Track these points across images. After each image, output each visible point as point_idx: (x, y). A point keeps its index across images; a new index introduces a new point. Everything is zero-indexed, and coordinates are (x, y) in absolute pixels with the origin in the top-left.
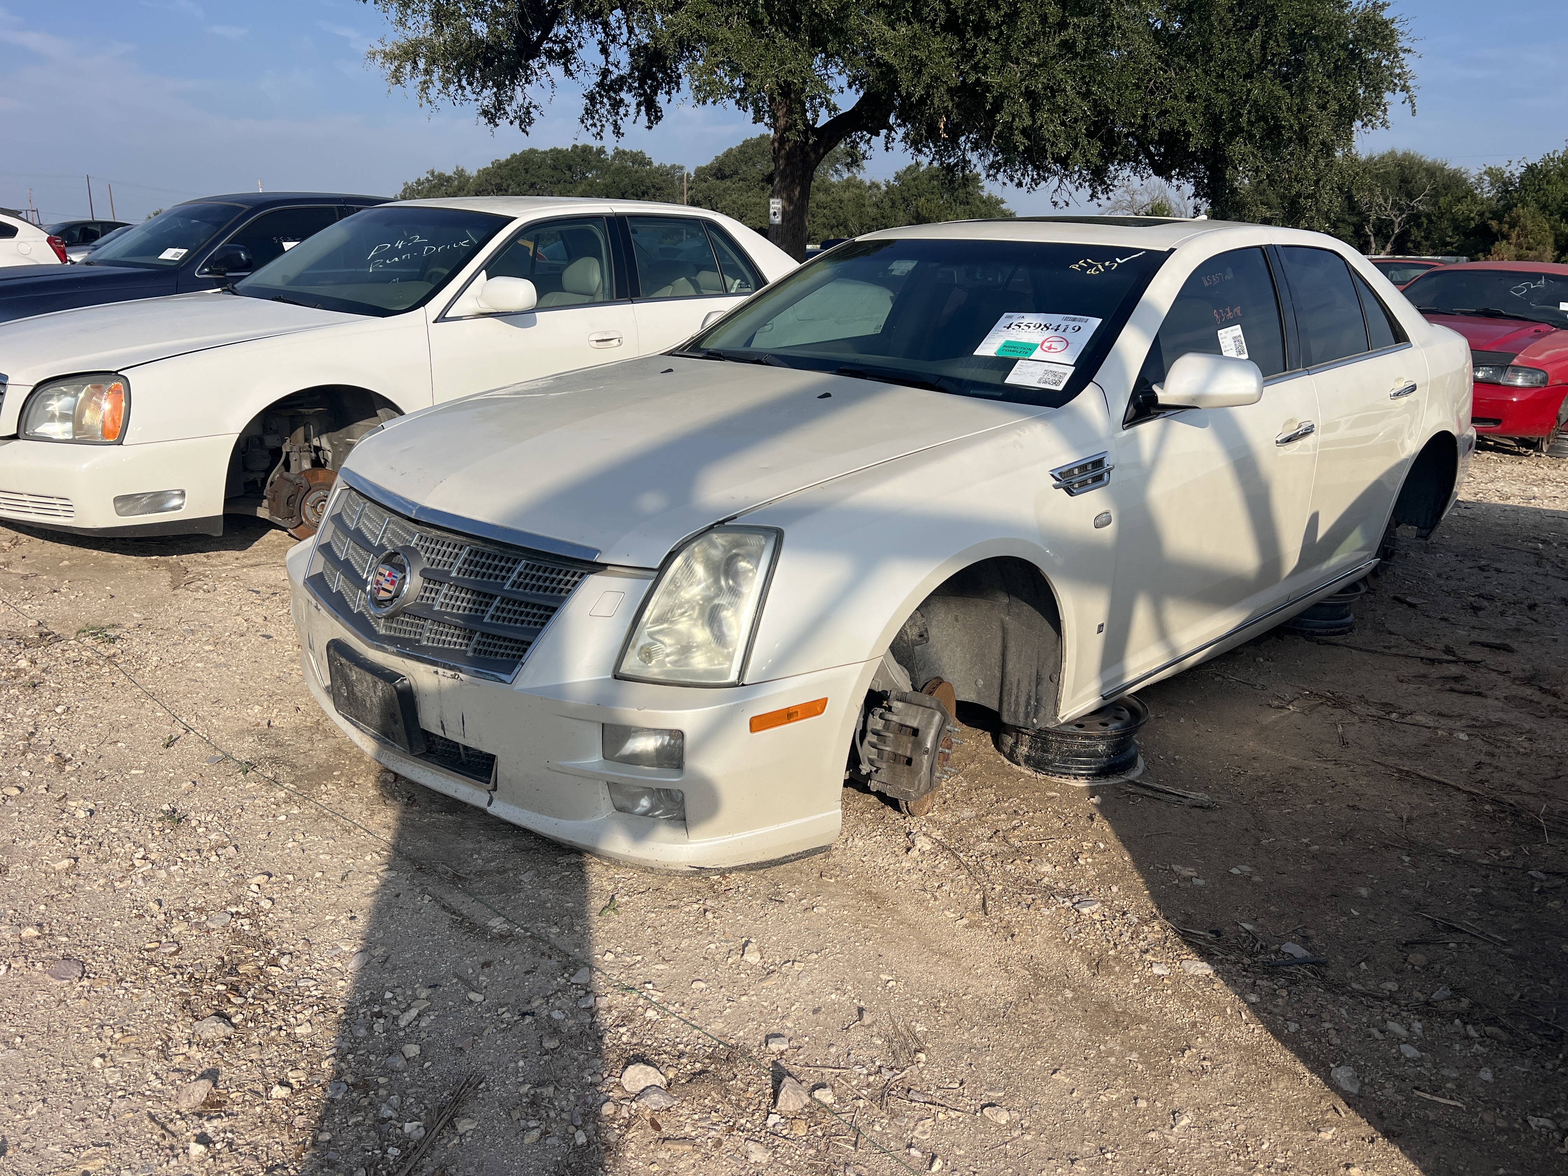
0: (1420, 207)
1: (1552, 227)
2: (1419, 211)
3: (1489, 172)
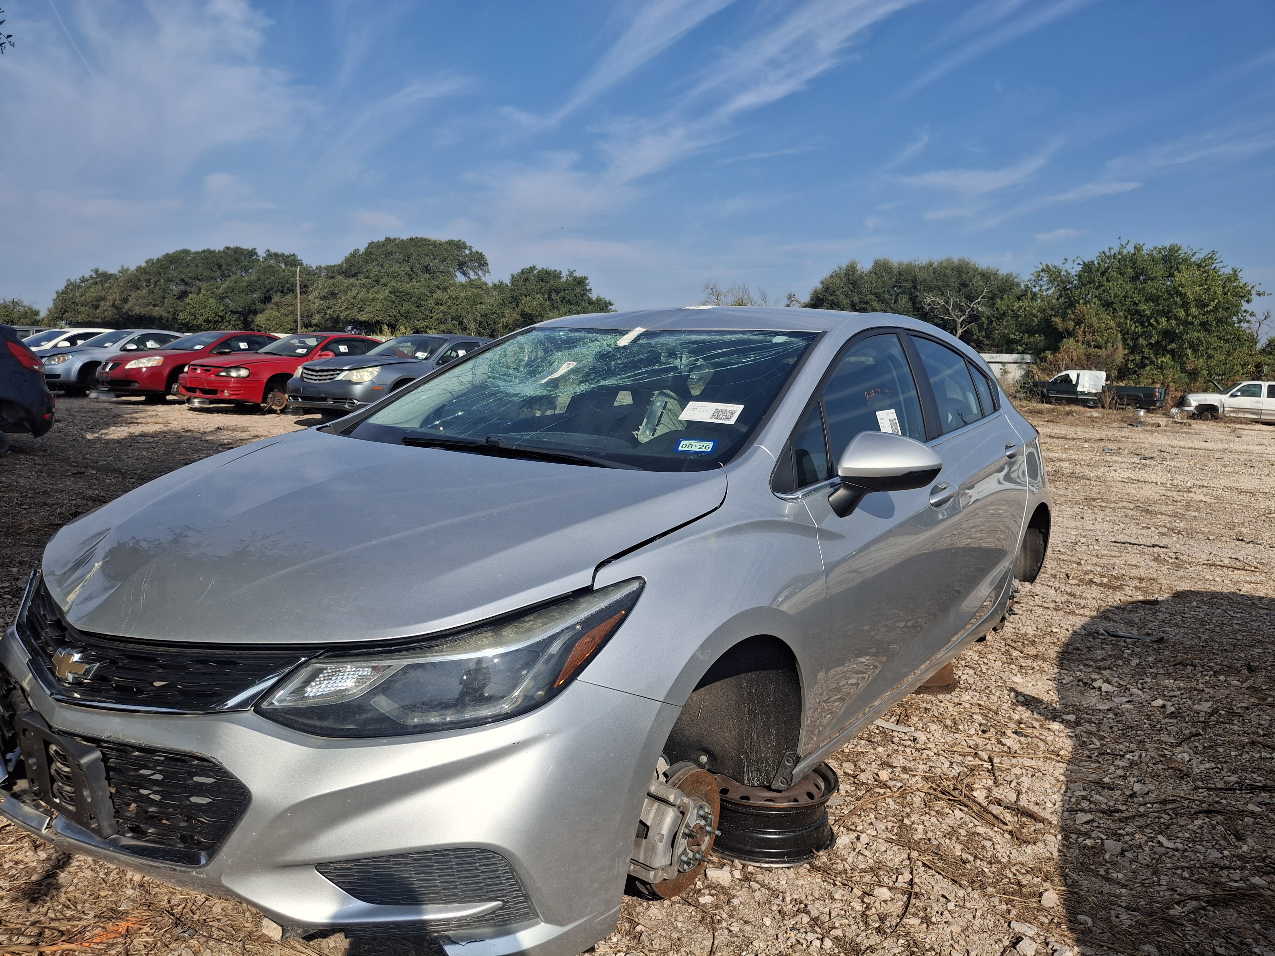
0: (980, 309)
1: (1119, 324)
2: (978, 312)
3: (1046, 270)
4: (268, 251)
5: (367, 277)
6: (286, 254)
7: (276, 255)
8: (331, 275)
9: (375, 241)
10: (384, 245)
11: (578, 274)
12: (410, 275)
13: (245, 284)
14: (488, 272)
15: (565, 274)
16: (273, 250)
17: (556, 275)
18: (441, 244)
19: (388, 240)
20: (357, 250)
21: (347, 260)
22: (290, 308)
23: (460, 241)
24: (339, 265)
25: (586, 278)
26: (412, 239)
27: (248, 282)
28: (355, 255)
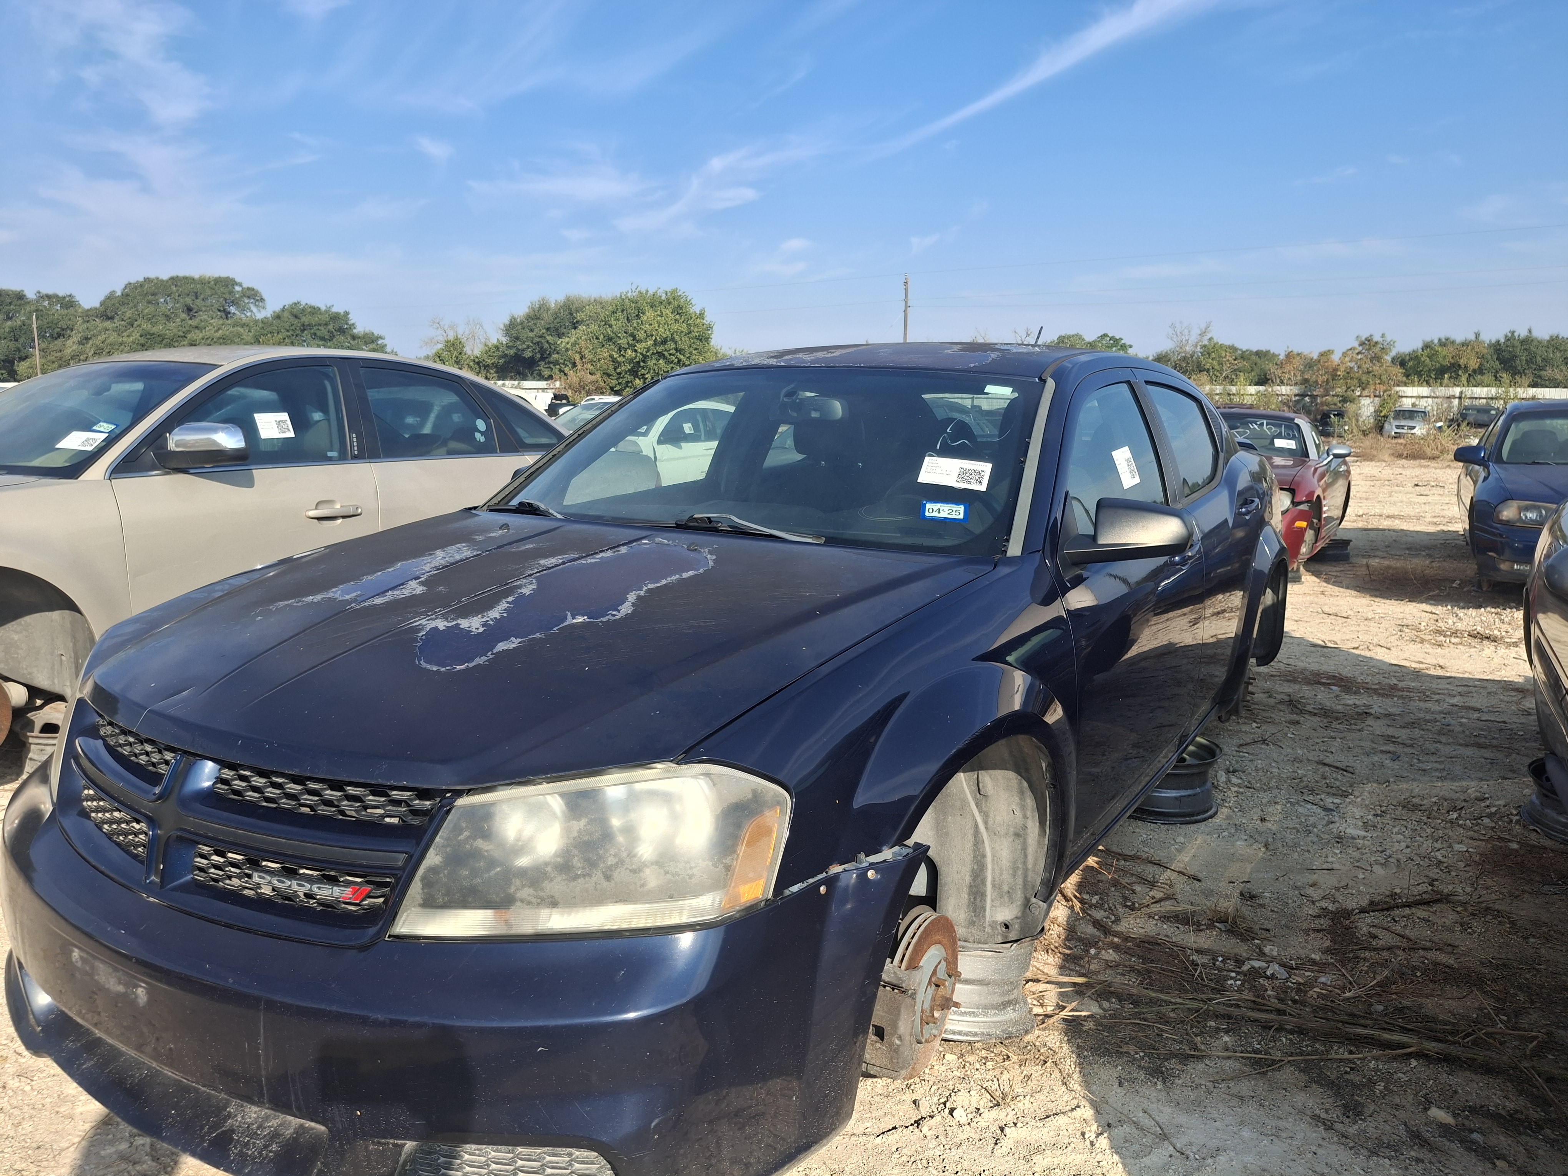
4: (39, 292)
5: (123, 320)
6: (61, 295)
7: (48, 297)
8: (86, 319)
9: (133, 281)
10: (141, 286)
11: (338, 309)
12: (167, 316)
13: (7, 330)
14: (264, 308)
15: (323, 308)
16: (45, 291)
17: (315, 310)
18: (209, 283)
19: (147, 280)
20: (112, 293)
21: (102, 304)
22: (59, 354)
23: (228, 278)
24: (96, 308)
25: (347, 313)
26: (172, 279)
27: (10, 327)
28: (111, 297)
